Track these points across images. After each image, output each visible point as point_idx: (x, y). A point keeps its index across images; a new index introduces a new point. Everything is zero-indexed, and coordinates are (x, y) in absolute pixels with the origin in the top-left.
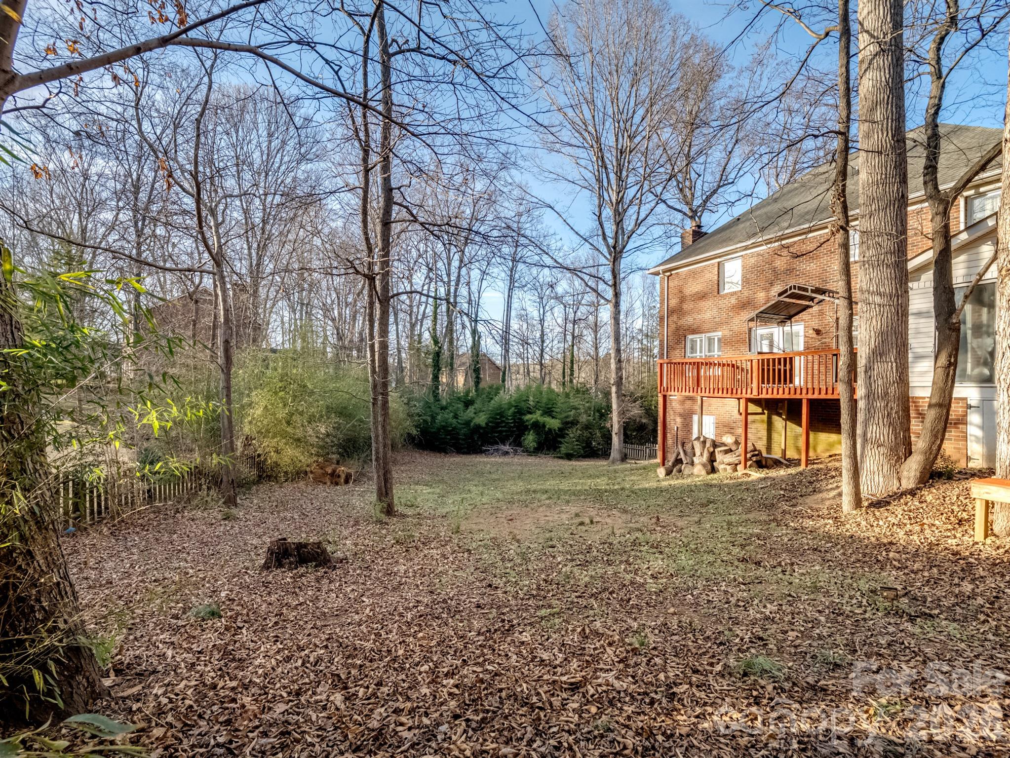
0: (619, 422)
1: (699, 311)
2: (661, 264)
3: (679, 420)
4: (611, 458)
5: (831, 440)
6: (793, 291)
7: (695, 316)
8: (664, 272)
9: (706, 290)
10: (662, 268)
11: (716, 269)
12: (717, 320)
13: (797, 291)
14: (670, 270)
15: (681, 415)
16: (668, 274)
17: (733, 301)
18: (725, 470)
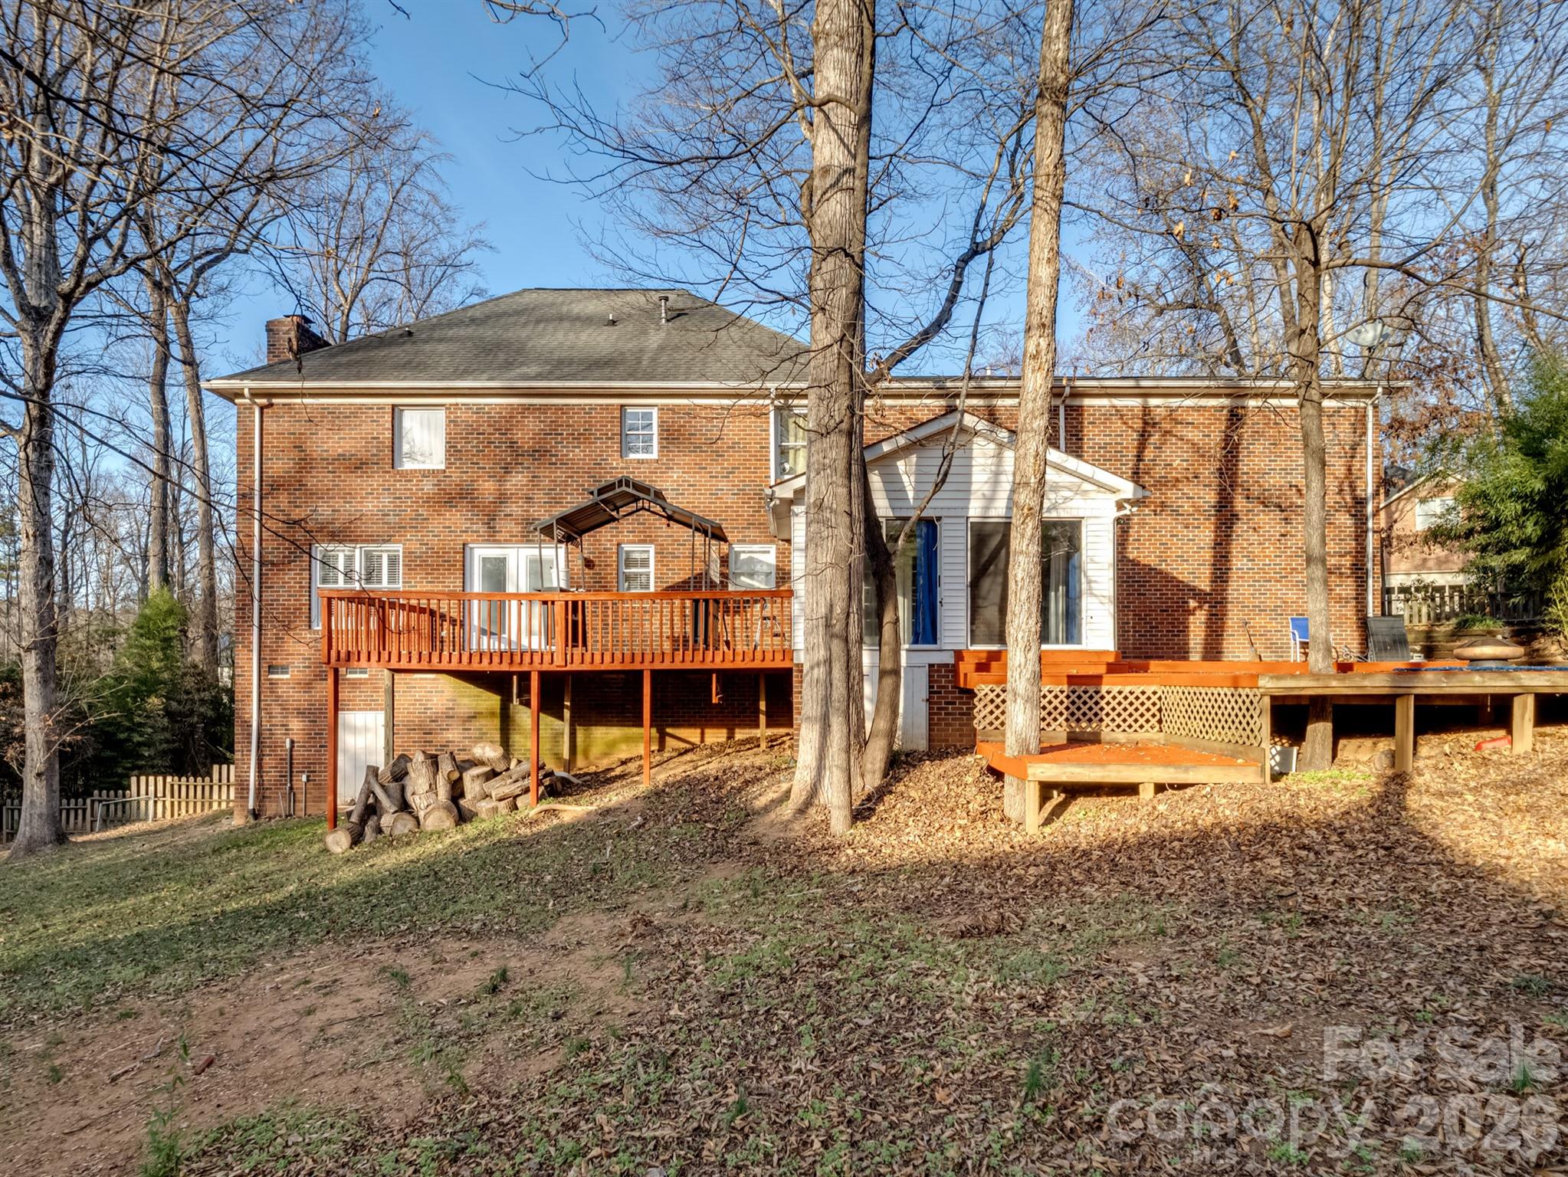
0: (49, 744)
1: (348, 496)
2: (243, 375)
3: (296, 725)
4: (20, 838)
5: (611, 737)
6: (624, 488)
7: (338, 504)
8: (255, 394)
9: (362, 454)
10: (247, 385)
11: (388, 418)
12: (391, 518)
13: (630, 490)
14: (270, 394)
15: (301, 713)
16: (264, 401)
17: (428, 487)
18: (495, 810)
